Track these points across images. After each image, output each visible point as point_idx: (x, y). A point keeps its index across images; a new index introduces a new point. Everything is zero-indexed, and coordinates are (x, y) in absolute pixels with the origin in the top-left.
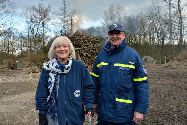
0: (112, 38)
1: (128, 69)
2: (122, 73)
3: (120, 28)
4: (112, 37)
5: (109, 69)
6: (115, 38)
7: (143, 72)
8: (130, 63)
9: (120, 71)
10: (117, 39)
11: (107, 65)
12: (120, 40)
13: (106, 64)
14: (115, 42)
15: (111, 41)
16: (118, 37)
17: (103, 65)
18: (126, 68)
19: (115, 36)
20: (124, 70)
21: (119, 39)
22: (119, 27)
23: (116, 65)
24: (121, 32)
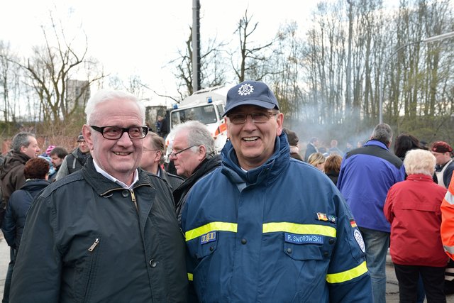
0: (241, 130)
1: (317, 240)
2: (298, 255)
3: (265, 96)
4: (238, 128)
5: (244, 243)
6: (250, 132)
7: (354, 248)
8: (322, 217)
9: (289, 250)
10: (256, 133)
11: (235, 230)
12: (266, 140)
13: (232, 227)
14: (249, 147)
15: (236, 144)
16: (259, 129)
17: (218, 233)
18: (311, 236)
19: (250, 125)
20: (305, 244)
21: (263, 133)
22: (263, 93)
23: (269, 228)
24: (269, 111)
